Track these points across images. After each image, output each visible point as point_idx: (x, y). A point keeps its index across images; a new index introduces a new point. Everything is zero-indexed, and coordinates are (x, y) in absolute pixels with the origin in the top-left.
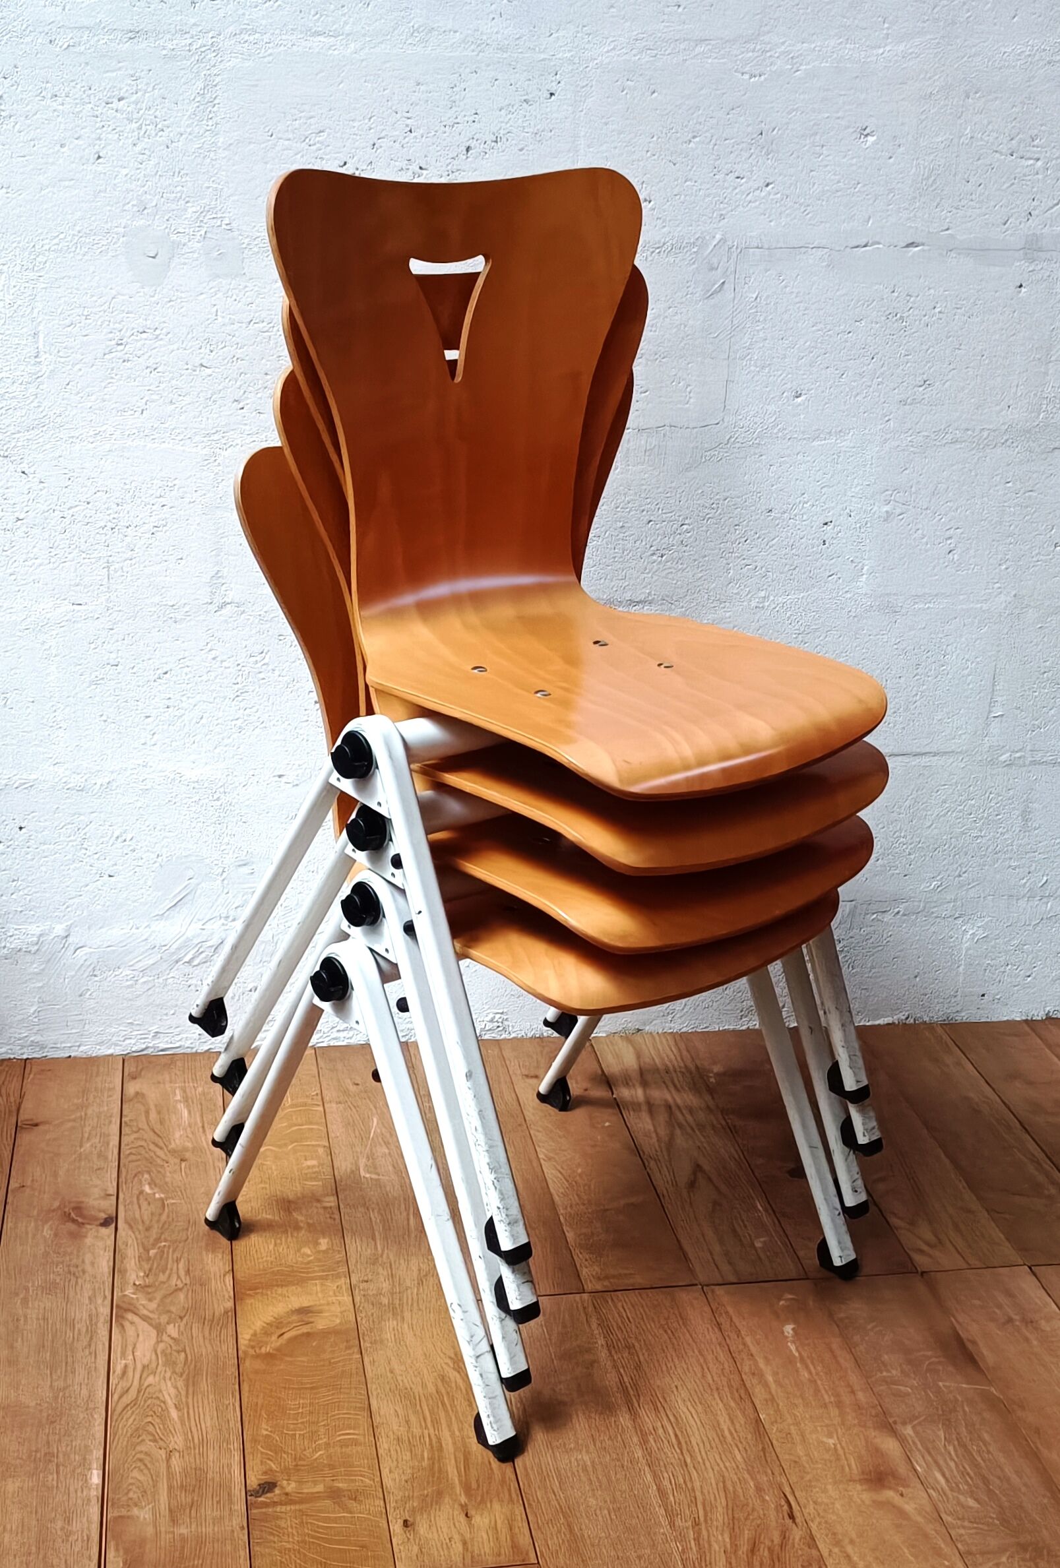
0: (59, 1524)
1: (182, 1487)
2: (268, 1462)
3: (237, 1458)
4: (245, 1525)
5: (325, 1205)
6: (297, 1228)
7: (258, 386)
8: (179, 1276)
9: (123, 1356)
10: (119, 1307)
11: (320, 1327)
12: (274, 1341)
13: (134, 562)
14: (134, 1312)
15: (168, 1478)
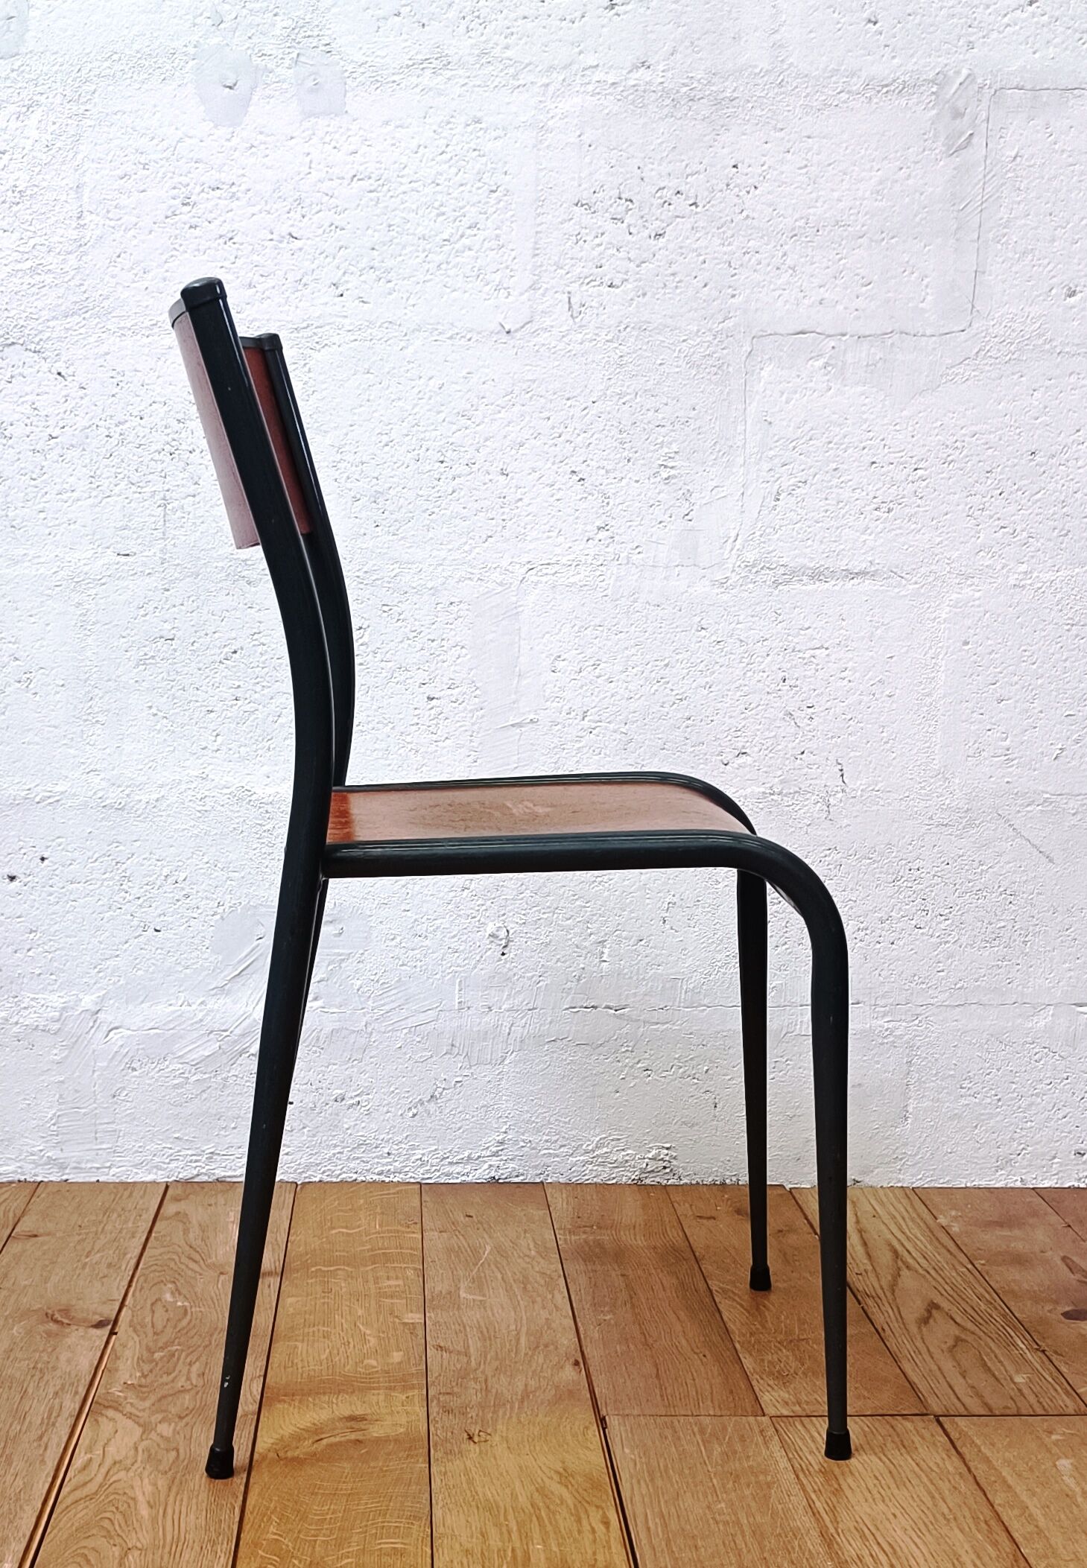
5: (406, 1321)
6: (364, 1338)
7: (361, 266)
8: (188, 1379)
9: (90, 1449)
10: (97, 1403)
11: (375, 1435)
12: (307, 1447)
13: (197, 499)
14: (117, 1410)
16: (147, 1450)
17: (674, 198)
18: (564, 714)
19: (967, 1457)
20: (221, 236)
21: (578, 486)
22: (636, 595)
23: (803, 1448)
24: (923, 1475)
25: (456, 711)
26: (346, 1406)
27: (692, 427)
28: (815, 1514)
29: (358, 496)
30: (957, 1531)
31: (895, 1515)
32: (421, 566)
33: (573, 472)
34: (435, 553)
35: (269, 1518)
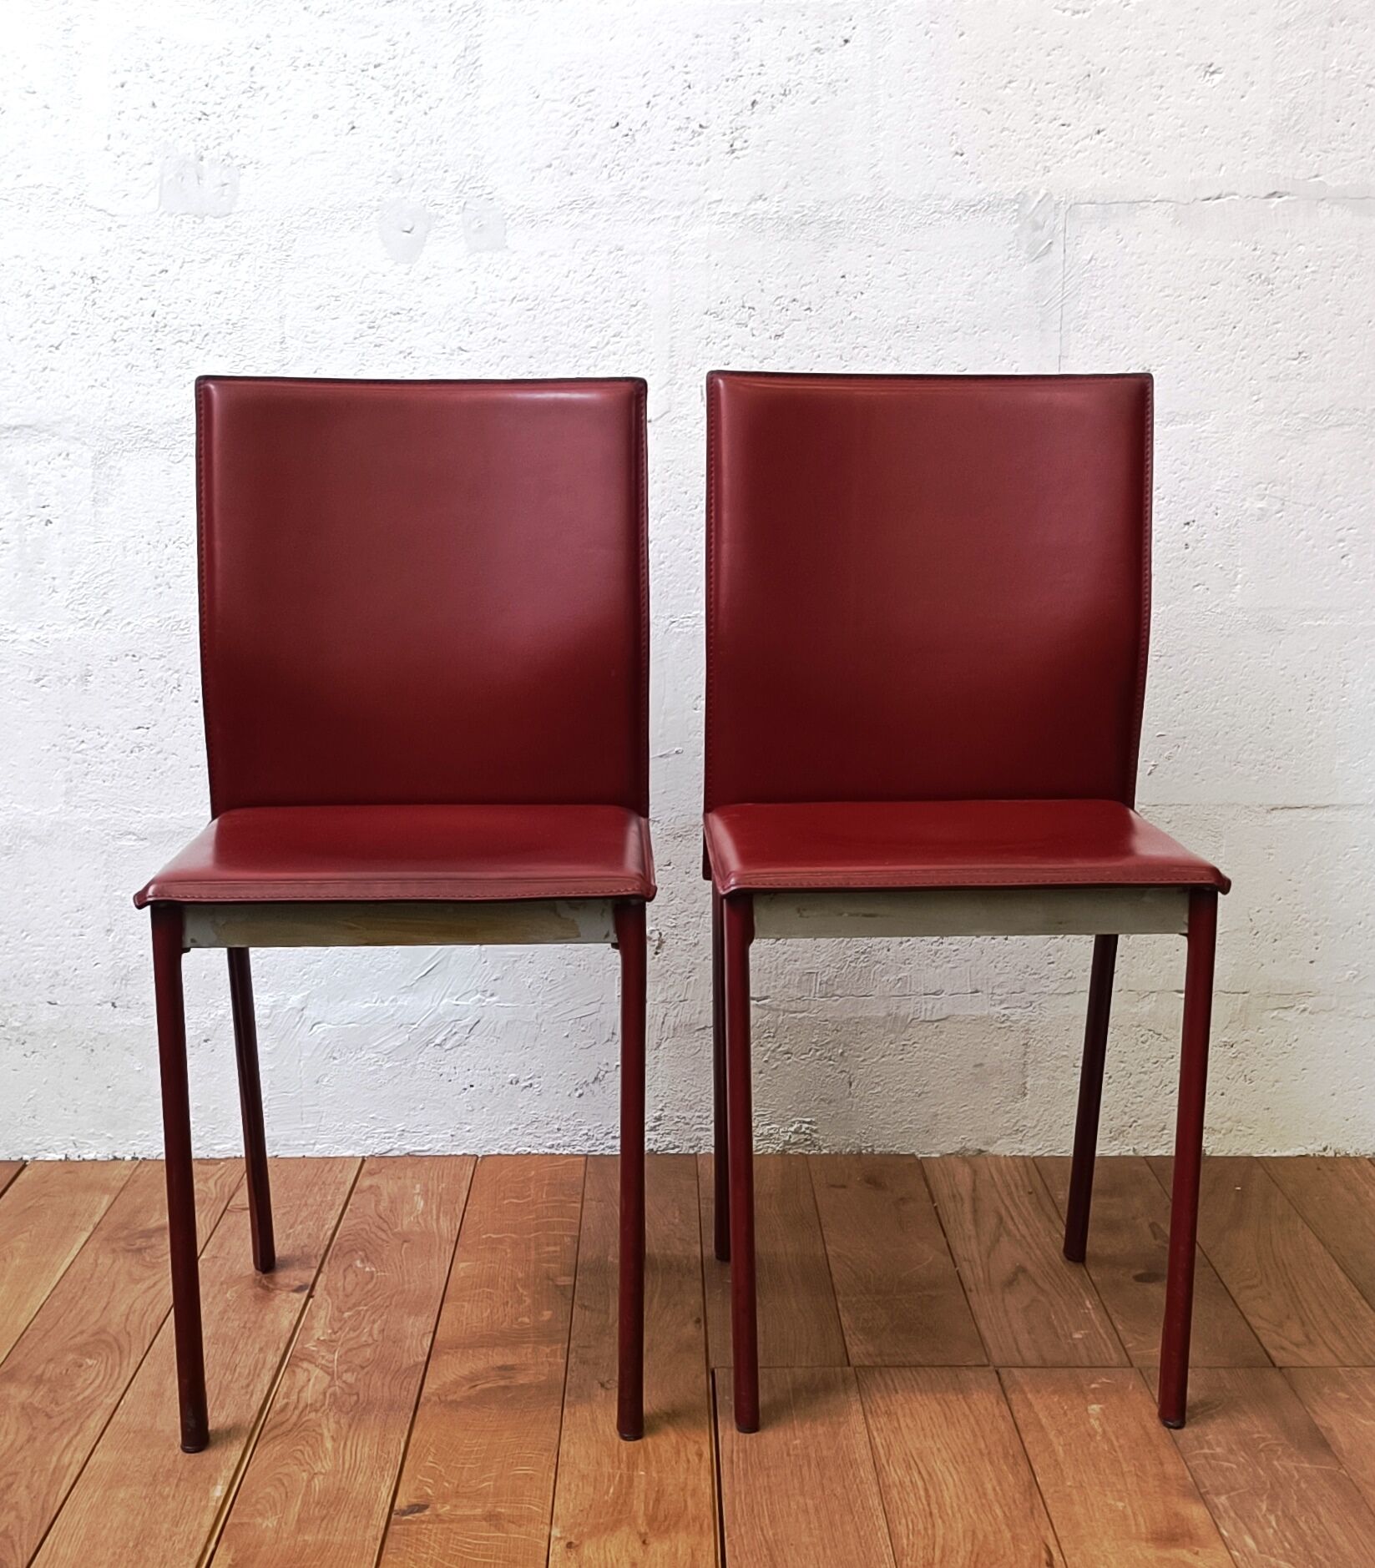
1: (318, 1503)
2: (425, 1487)
3: (388, 1483)
4: (381, 1537)
5: (559, 1283)
6: (520, 1301)
8: (371, 1334)
9: (288, 1394)
10: (295, 1357)
11: (521, 1382)
12: (464, 1391)
14: (310, 1362)
15: (304, 1495)
16: (334, 1394)
17: (792, 305)
20: (401, 352)
23: (878, 1394)
24: (972, 1416)
26: (500, 1357)
28: (873, 1448)
30: (988, 1464)
31: (939, 1450)
35: (429, 1449)
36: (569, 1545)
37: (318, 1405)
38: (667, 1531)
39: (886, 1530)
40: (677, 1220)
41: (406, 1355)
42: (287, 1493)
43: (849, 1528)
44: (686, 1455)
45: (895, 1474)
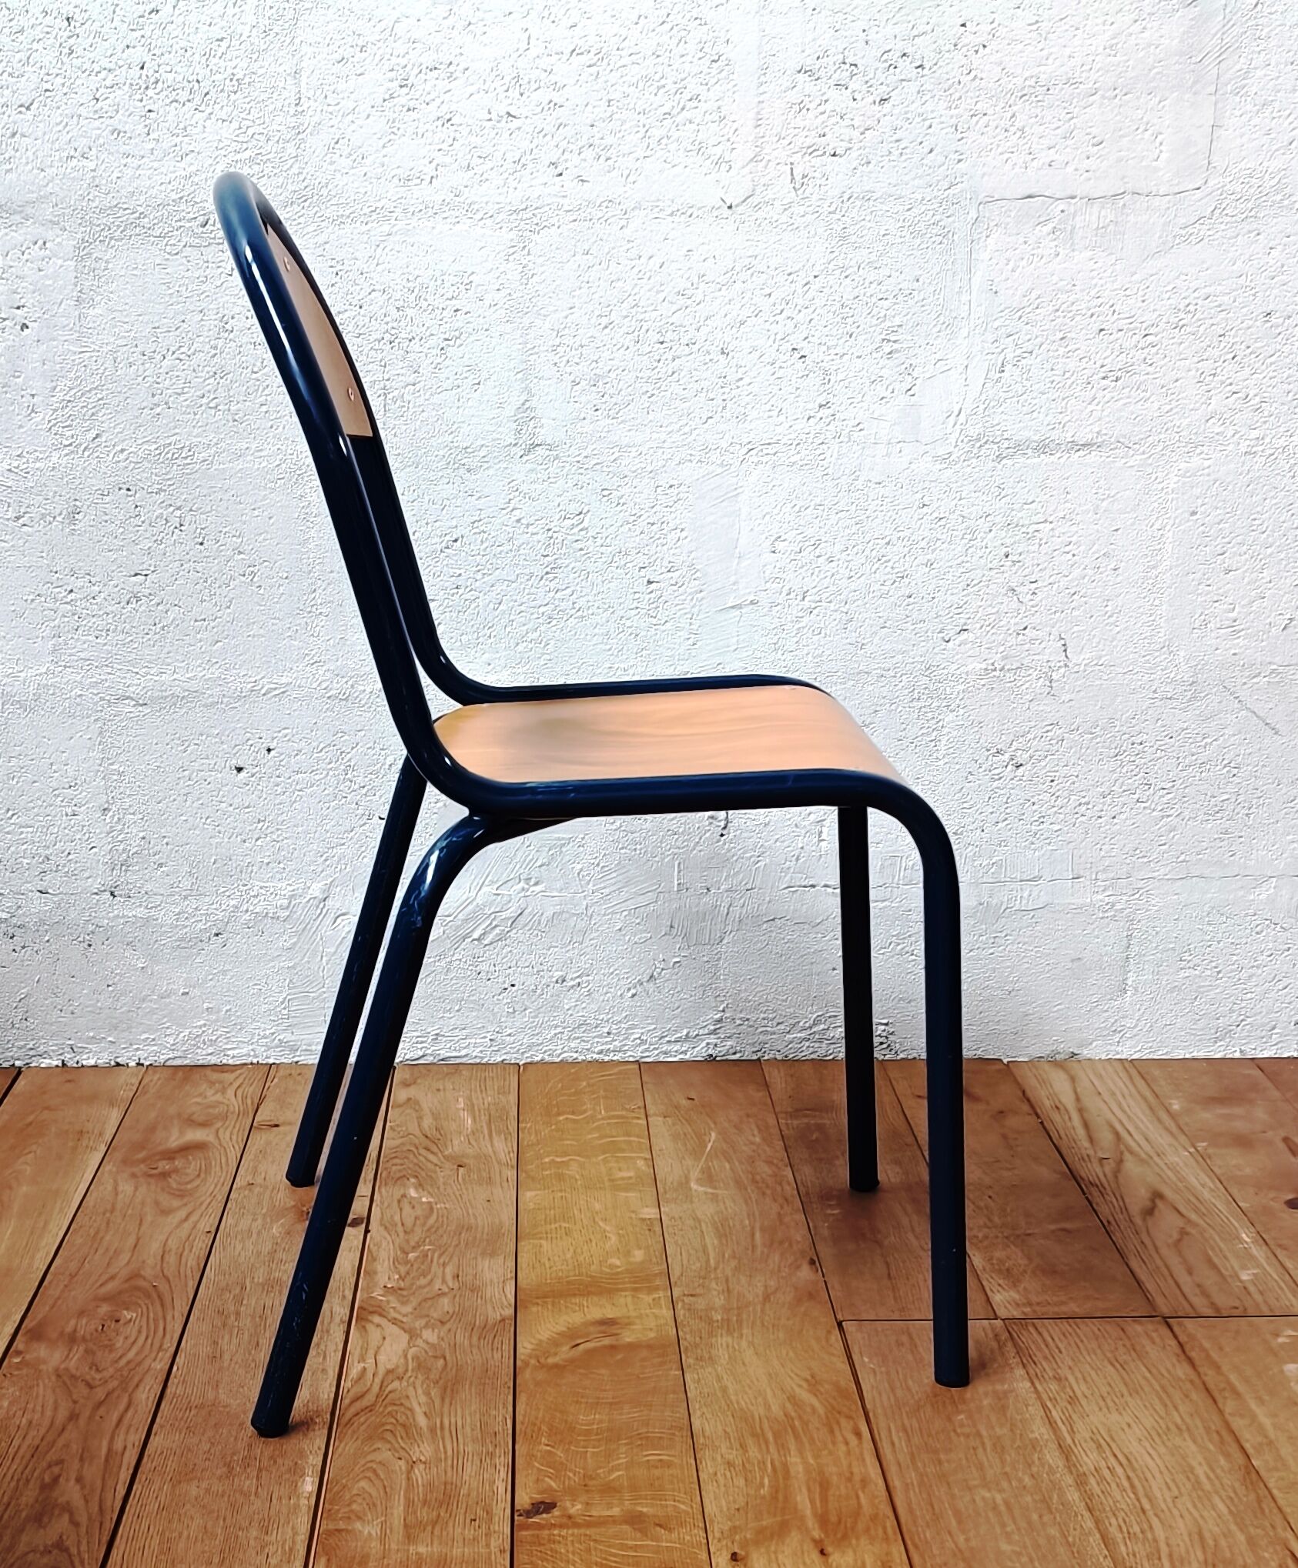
0: (254, 1533)
1: (425, 1502)
2: (547, 1479)
3: (503, 1474)
4: (508, 1547)
5: (644, 1216)
6: (604, 1235)
7: (580, 144)
8: (444, 1281)
9: (362, 1359)
10: (363, 1309)
11: (628, 1340)
12: (565, 1353)
13: (418, 387)
14: (381, 1315)
15: (407, 1491)
16: (416, 1358)
17: (900, 61)
18: (784, 594)
19: (1197, 1362)
20: (439, 119)
21: (799, 365)
22: (857, 473)
23: (1038, 1353)
24: (1154, 1382)
25: (676, 594)
26: (598, 1309)
27: (916, 300)
28: (1051, 1423)
29: (577, 381)
30: (1190, 1443)
31: (1129, 1425)
32: (641, 449)
33: (794, 349)
34: (655, 435)
35: (540, 1429)
36: (734, 1557)
37: (401, 1370)
38: (845, 1537)
39: (1098, 1536)
40: (758, 1139)
41: (490, 1309)
42: (385, 1487)
43: (1053, 1531)
44: (843, 1436)
45: (1089, 1460)
